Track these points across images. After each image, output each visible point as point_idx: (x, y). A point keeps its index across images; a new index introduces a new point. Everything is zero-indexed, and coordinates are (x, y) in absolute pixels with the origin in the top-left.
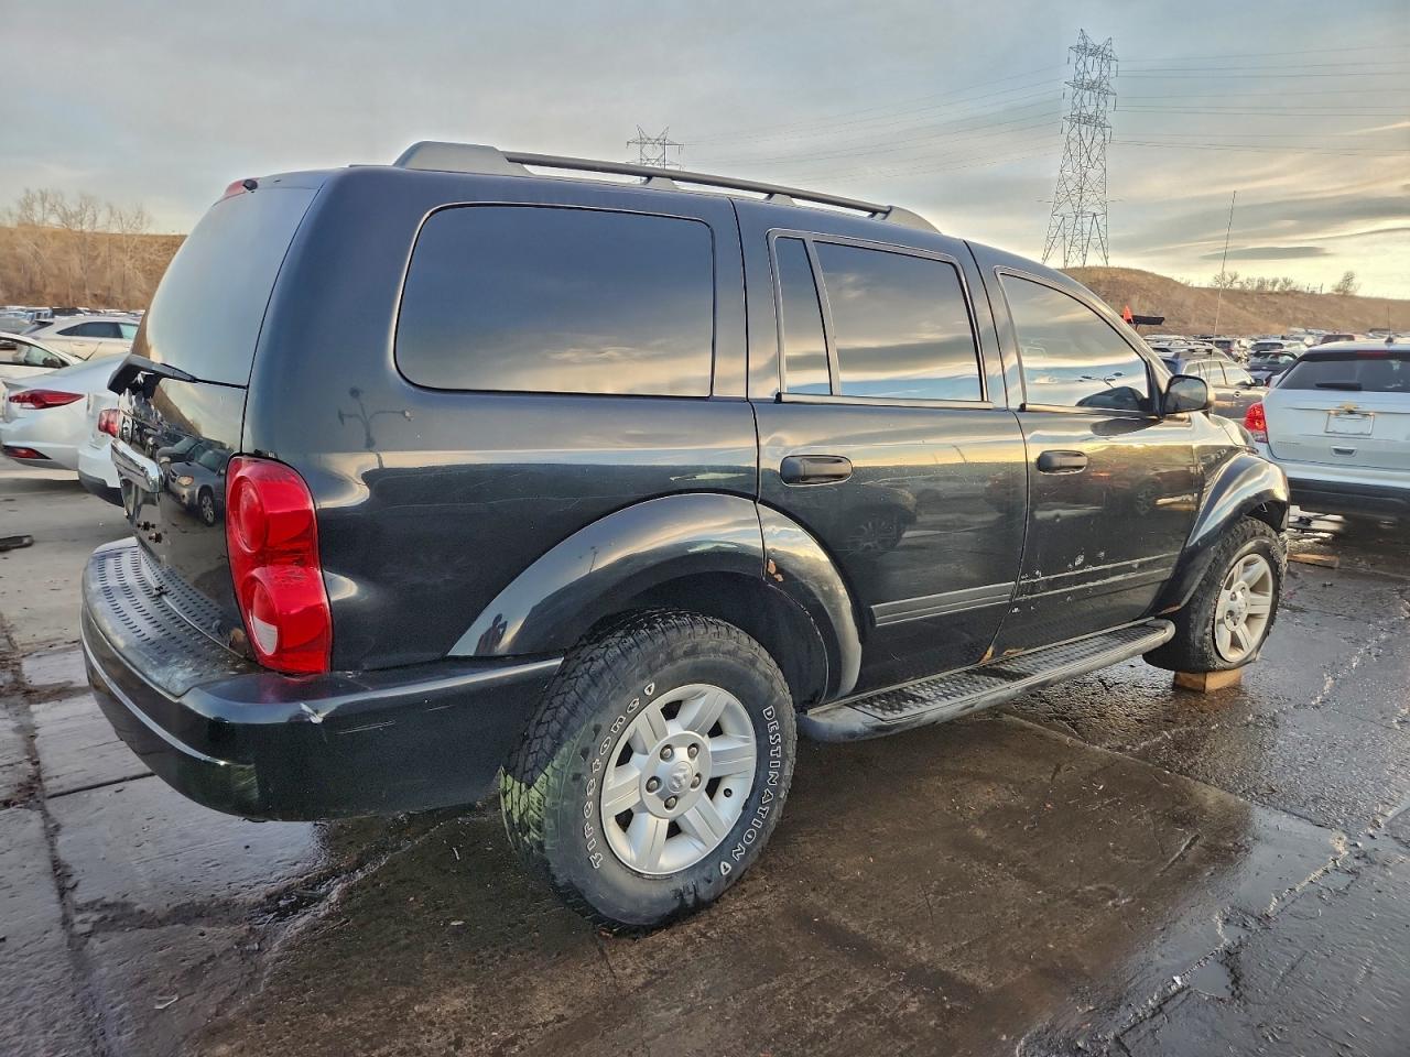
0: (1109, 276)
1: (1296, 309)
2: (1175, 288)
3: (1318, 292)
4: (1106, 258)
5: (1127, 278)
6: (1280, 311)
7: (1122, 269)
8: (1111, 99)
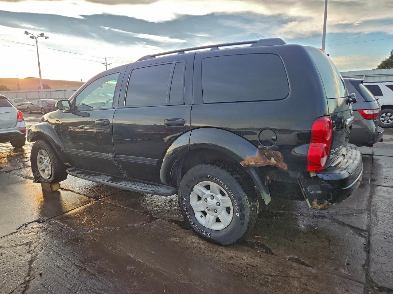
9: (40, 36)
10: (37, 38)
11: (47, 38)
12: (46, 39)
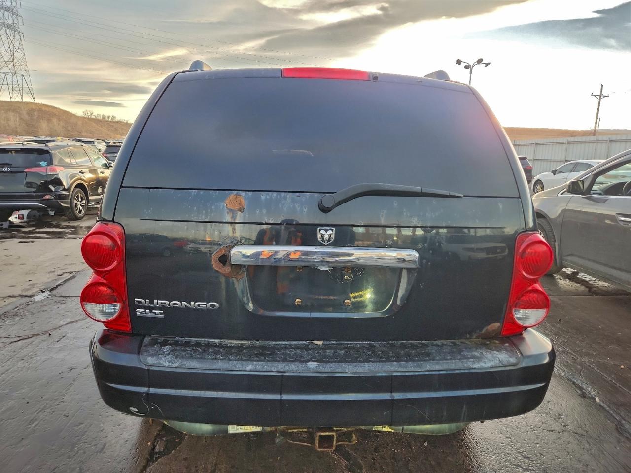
0: (38, 108)
1: (122, 129)
2: (71, 116)
3: (129, 122)
4: (34, 98)
5: (47, 109)
6: (116, 129)
7: (44, 105)
8: (20, 19)
9: (476, 63)
10: (473, 67)
11: (487, 64)
12: (485, 66)
